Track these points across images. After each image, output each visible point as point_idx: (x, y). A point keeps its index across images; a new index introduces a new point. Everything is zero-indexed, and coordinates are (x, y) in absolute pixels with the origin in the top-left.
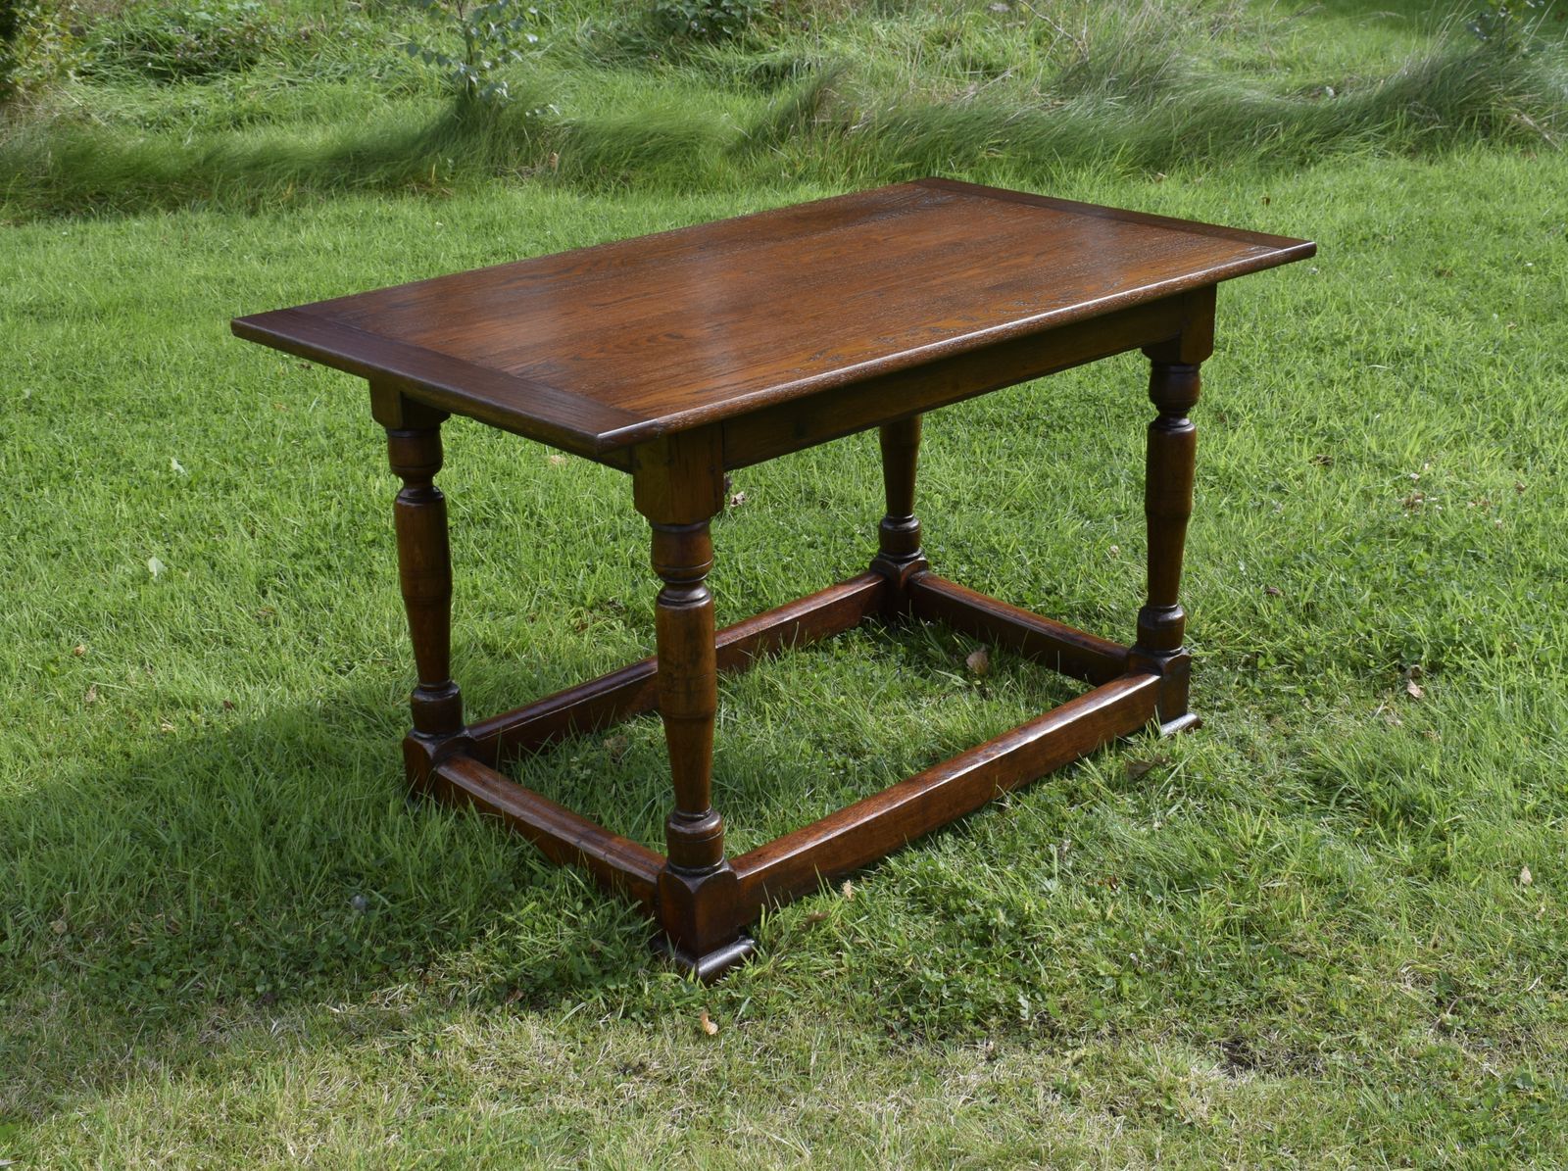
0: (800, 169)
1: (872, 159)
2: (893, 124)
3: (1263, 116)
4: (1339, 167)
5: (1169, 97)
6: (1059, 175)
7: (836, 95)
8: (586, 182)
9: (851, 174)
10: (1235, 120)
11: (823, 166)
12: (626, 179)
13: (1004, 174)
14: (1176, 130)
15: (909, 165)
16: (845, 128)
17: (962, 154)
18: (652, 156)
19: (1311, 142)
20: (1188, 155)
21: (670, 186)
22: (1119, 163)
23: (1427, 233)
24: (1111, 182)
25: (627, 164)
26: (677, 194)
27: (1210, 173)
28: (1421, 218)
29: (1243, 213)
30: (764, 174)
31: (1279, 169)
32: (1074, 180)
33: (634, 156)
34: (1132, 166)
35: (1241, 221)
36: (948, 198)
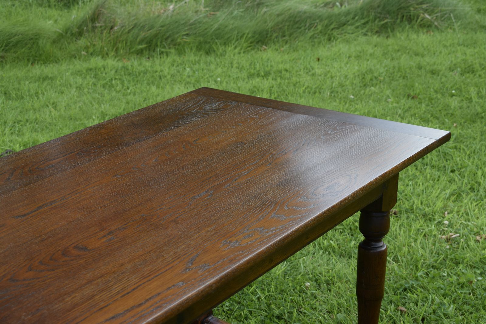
0: (91, 50)
1: (126, 43)
2: (135, 26)
3: (310, 17)
4: (347, 41)
5: (265, 9)
6: (218, 49)
7: (105, 12)
9: (117, 50)
10: (297, 19)
11: (102, 48)
13: (191, 49)
14: (271, 24)
15: (144, 46)
16: (112, 28)
17: (170, 40)
18: (15, 45)
19: (332, 29)
20: (276, 37)
21: (26, 61)
22: (245, 42)
23: (399, 75)
24: (242, 51)
25: (3, 50)
26: (30, 65)
27: (287, 46)
28: (394, 67)
29: (308, 66)
30: (73, 53)
31: (320, 43)
32: (225, 51)
33: (6, 46)
34: (251, 43)
35: (309, 71)
36: (220, 104)
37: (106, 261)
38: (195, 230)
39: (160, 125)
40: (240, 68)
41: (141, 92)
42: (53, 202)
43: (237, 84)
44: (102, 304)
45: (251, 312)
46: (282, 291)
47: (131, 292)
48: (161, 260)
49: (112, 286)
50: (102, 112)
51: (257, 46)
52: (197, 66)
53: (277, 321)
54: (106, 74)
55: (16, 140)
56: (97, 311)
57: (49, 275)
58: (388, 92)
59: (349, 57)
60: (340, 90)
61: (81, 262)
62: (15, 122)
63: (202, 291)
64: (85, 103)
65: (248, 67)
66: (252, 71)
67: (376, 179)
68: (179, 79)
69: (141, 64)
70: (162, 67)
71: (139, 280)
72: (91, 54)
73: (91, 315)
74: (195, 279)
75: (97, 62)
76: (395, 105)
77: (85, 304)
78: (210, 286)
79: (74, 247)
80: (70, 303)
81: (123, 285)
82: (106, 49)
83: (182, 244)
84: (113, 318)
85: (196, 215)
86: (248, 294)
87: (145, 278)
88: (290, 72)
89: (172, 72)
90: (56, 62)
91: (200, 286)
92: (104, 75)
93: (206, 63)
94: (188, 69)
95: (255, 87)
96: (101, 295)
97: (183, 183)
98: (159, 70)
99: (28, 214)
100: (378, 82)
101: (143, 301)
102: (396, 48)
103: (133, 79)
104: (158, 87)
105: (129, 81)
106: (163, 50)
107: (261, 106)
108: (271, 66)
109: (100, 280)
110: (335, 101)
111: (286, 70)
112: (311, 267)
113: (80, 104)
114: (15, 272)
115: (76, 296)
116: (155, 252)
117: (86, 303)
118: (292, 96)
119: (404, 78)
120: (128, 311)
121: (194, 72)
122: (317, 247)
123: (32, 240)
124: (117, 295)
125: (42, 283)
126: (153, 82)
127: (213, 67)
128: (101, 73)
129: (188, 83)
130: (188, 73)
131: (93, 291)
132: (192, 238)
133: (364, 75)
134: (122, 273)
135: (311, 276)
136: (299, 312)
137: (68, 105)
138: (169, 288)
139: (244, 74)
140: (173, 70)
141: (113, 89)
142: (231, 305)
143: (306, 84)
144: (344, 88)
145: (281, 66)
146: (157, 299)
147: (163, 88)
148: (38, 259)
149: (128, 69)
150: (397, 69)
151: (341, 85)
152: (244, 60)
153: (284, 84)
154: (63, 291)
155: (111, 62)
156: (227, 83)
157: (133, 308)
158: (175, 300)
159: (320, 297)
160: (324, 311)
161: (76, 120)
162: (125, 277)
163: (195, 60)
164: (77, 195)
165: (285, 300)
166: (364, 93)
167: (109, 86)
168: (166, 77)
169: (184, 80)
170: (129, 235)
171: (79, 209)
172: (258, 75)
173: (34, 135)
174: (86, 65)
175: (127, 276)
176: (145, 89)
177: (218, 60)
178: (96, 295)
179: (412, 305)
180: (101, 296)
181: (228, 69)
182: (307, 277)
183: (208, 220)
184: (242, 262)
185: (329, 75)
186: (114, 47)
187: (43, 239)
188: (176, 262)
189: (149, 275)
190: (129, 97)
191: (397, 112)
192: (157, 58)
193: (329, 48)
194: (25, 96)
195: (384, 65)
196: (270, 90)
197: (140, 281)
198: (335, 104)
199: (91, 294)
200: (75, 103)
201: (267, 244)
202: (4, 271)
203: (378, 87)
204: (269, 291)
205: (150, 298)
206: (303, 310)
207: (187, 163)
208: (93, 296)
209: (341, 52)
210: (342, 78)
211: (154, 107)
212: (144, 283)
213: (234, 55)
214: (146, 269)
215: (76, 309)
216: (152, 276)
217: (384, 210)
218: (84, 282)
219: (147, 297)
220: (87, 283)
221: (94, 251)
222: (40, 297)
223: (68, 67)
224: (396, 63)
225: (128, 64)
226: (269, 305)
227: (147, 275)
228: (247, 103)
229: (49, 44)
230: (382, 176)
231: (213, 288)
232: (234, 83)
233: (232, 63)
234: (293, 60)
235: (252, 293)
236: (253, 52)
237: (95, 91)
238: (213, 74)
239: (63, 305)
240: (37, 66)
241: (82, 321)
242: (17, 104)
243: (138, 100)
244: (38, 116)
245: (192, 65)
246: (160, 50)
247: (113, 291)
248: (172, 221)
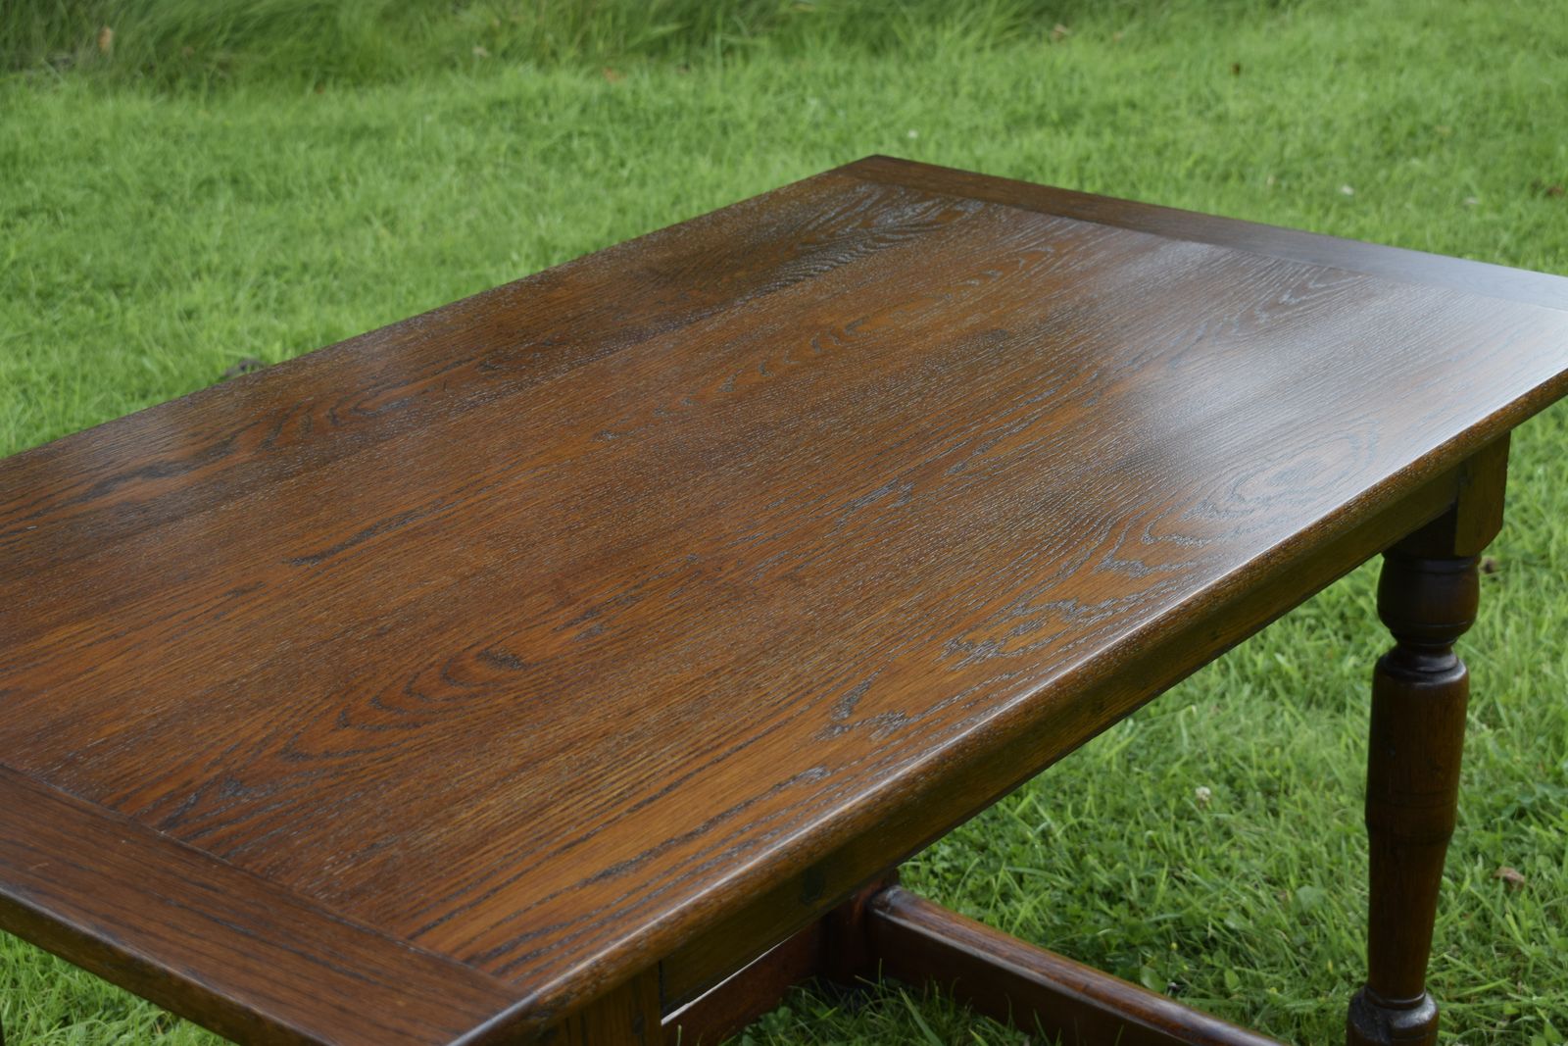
0: (503, 42)
1: (615, 19)
4: (1333, 9)
6: (909, 35)
8: (160, 73)
9: (585, 43)
11: (538, 34)
12: (224, 66)
13: (824, 37)
15: (671, 28)
17: (753, 8)
18: (265, 26)
21: (298, 77)
22: (996, 13)
23: (1503, 120)
24: (989, 42)
25: (226, 42)
26: (310, 90)
27: (1136, 25)
28: (1487, 94)
29: (1205, 91)
30: (446, 51)
31: (1241, 14)
32: (933, 44)
33: (235, 29)
34: (1018, 15)
35: (1205, 106)
36: (928, 209)
37: (580, 700)
38: (857, 607)
39: (738, 274)
40: (982, 99)
41: (665, 175)
42: (407, 515)
43: (971, 151)
44: (573, 833)
45: (1020, 879)
46: (1121, 813)
47: (661, 794)
48: (752, 698)
49: (601, 776)
50: (541, 240)
51: (1037, 27)
52: (839, 94)
53: (1104, 906)
54: (551, 117)
55: (272, 329)
56: (555, 853)
57: (404, 741)
58: (1468, 175)
59: (1339, 61)
60: (1307, 167)
61: (500, 701)
62: (266, 273)
63: (884, 796)
64: (485, 212)
65: (1007, 95)
66: (1021, 108)
67: (1440, 449)
68: (786, 132)
69: (661, 87)
70: (729, 97)
71: (686, 760)
72: (505, 55)
73: (538, 864)
74: (862, 759)
75: (521, 79)
76: (1489, 216)
77: (516, 833)
78: (909, 781)
79: (479, 655)
80: (470, 826)
81: (635, 775)
82: (550, 38)
83: (816, 649)
84: (605, 875)
85: (859, 559)
86: (1012, 821)
87: (702, 754)
88: (1144, 111)
89: (762, 112)
90: (393, 81)
91: (877, 780)
92: (545, 120)
93: (870, 81)
94: (814, 103)
95: (1029, 158)
96: (568, 803)
97: (817, 460)
98: (720, 105)
99: (333, 552)
100: (1435, 142)
101: (700, 826)
102: (1495, 29)
103: (637, 133)
104: (717, 159)
105: (626, 141)
106: (733, 40)
107: (1060, 215)
108: (1083, 91)
109: (562, 757)
110: (1292, 204)
111: (1132, 105)
112: (1215, 737)
113: (470, 215)
114: (298, 730)
115: (489, 808)
116: (733, 673)
117: (523, 829)
118: (1149, 187)
119: (1519, 129)
120: (653, 853)
121: (833, 111)
122: (1234, 673)
123: (346, 631)
124: (616, 804)
125: (382, 765)
126: (700, 142)
127: (892, 94)
128: (537, 115)
129: (814, 146)
130: (815, 114)
131: (543, 793)
132: (849, 631)
133: (1389, 119)
134: (631, 738)
135: (1213, 766)
136: (1176, 880)
137: (432, 216)
138: (780, 785)
139: (995, 118)
140: (766, 105)
141: (574, 166)
142: (958, 854)
143: (1198, 151)
144: (1320, 162)
145: (1114, 92)
146: (741, 819)
147: (734, 164)
148: (368, 691)
149: (621, 103)
150: (1496, 99)
151: (1312, 152)
152: (995, 71)
153: (1125, 150)
154: (448, 789)
155: (566, 80)
156: (939, 145)
157: (667, 845)
158: (799, 822)
159: (1244, 832)
160: (1258, 877)
161: (458, 264)
162: (640, 751)
163: (836, 71)
164: (484, 494)
165: (1130, 843)
166: (1388, 179)
167: (561, 156)
168: (740, 126)
169: (801, 138)
170: (651, 619)
171: (489, 538)
172: (1041, 120)
173: (328, 311)
174: (486, 90)
175: (647, 745)
176: (676, 167)
177: (910, 73)
178: (552, 803)
179: (1542, 861)
180: (567, 808)
181: (942, 100)
182: (1202, 768)
183: (897, 576)
184: (1008, 706)
185: (1271, 120)
186: (574, 31)
187: (382, 628)
188: (800, 707)
189: (715, 743)
190: (626, 192)
191: (1496, 242)
192: (713, 65)
193: (1270, 30)
194: (296, 190)
195: (1452, 86)
196: (1081, 170)
197: (688, 763)
198: (1290, 213)
199: (535, 802)
200: (455, 211)
201: (1087, 651)
202: (265, 727)
203: (1432, 157)
204: (1077, 813)
205: (722, 816)
206: (1187, 874)
207: (826, 396)
208: (542, 808)
209: (1311, 43)
210: (1315, 131)
211: (717, 217)
212: (700, 770)
213: (962, 56)
214: (705, 725)
215: (490, 846)
216: (727, 749)
217: (1459, 551)
218: (514, 763)
219: (712, 814)
220: (523, 767)
221: (542, 670)
222: (379, 809)
223: (430, 97)
224: (1493, 79)
225: (623, 85)
226: (1078, 858)
227: (708, 743)
228: (1015, 204)
229: (369, 25)
230: (1458, 439)
231: (917, 789)
232: (962, 146)
233: (954, 82)
234: (1155, 70)
235: (1024, 817)
236: (1023, 46)
237: (516, 174)
238: (892, 117)
239: (447, 832)
240: (331, 94)
241: (509, 882)
242: (271, 213)
243: (653, 202)
244: (339, 253)
245: (826, 91)
246: (723, 42)
247: (603, 793)
248: (784, 578)
